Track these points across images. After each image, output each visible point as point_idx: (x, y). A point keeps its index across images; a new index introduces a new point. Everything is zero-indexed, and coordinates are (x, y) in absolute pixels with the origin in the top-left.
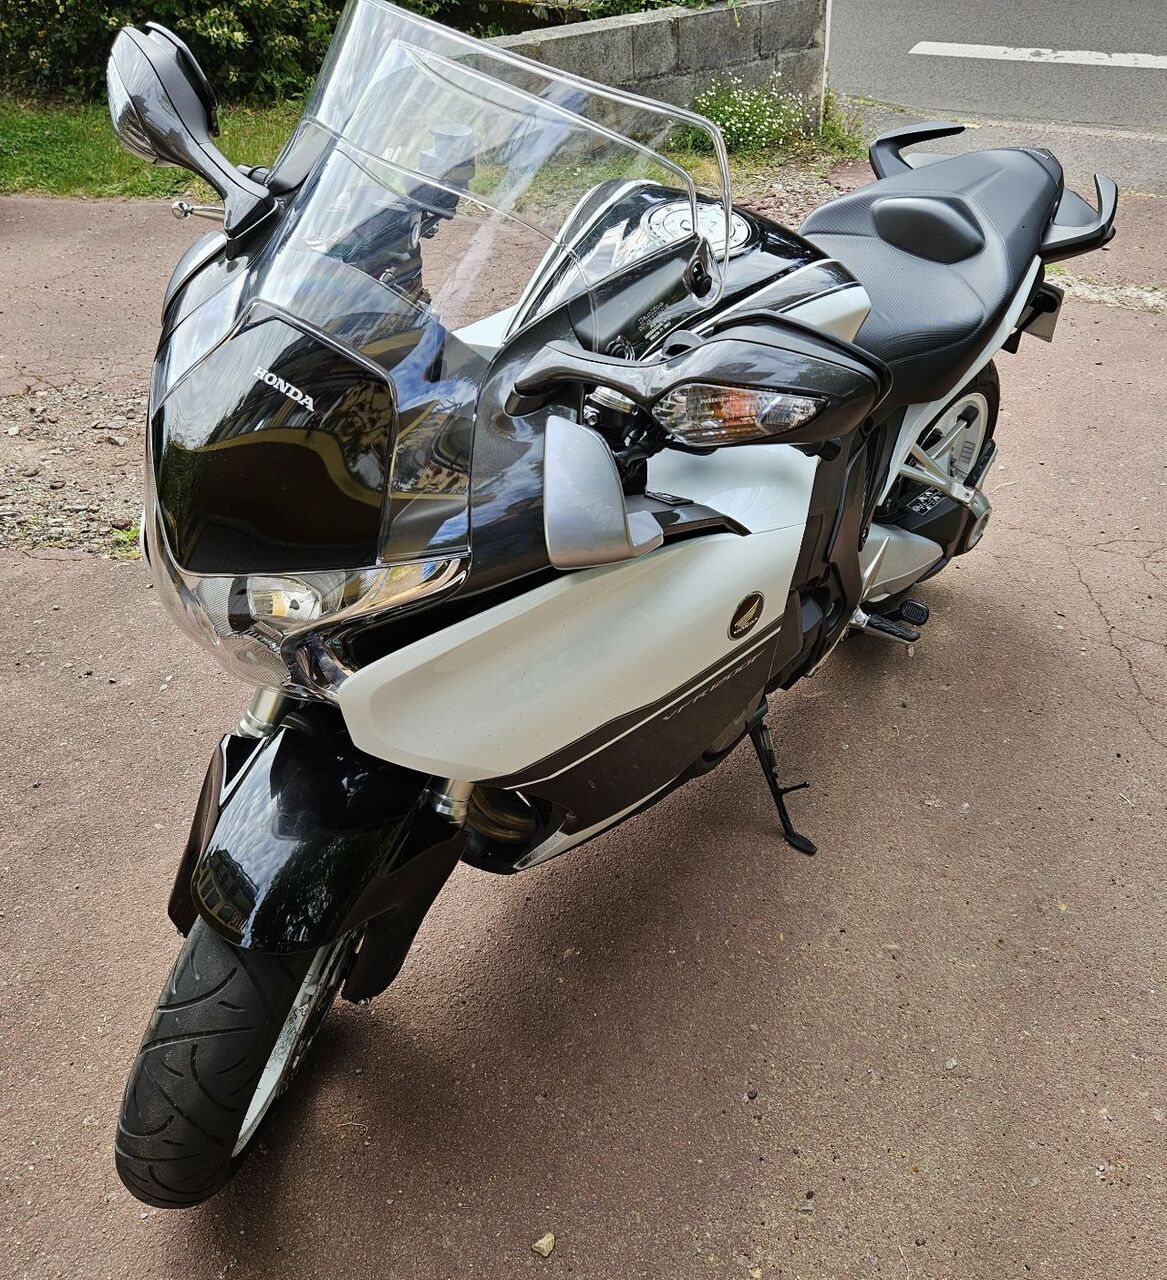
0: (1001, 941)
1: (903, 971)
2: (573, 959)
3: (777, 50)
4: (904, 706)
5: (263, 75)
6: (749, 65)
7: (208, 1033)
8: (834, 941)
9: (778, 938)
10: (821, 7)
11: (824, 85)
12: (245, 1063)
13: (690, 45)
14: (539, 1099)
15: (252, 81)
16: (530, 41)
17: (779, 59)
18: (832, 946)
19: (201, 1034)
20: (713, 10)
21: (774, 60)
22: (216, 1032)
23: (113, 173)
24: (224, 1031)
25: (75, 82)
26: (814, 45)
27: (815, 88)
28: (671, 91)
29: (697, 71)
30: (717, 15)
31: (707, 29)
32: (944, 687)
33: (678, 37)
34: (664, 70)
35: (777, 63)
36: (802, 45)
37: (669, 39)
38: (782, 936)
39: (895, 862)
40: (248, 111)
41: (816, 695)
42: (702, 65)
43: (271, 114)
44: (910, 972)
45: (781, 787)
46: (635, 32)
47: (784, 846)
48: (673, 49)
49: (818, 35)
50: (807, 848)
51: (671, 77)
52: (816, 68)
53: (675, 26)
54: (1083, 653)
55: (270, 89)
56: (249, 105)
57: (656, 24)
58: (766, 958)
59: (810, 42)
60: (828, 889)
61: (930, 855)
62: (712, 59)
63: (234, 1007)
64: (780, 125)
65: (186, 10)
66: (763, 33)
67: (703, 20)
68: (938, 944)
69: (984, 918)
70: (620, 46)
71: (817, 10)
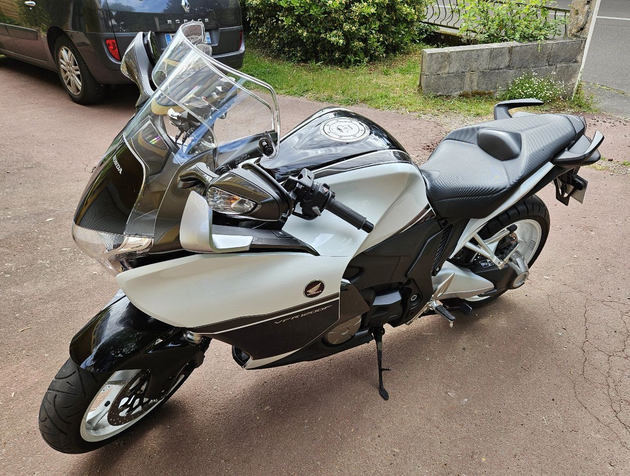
0: (446, 465)
1: (395, 463)
2: (268, 411)
3: (557, 63)
4: (464, 349)
5: (348, 56)
6: (543, 68)
7: (62, 392)
8: (373, 439)
9: (351, 430)
10: (582, 46)
11: (579, 78)
12: (73, 407)
13: (516, 58)
14: (222, 461)
15: (344, 58)
16: (446, 51)
17: (558, 66)
18: (371, 441)
19: (59, 391)
20: (530, 44)
21: (555, 67)
22: (64, 392)
23: (284, 86)
24: (66, 393)
25: (284, 53)
26: (576, 62)
27: (573, 80)
28: (504, 75)
29: (517, 68)
30: (531, 46)
31: (525, 52)
32: (487, 346)
33: (511, 54)
34: (502, 67)
35: (556, 68)
36: (570, 61)
37: (507, 54)
38: (353, 430)
39: (420, 414)
40: (339, 69)
41: (429, 334)
42: (520, 66)
43: (348, 71)
44: (397, 464)
45: (382, 367)
46: (492, 51)
47: (377, 393)
48: (508, 59)
49: (579, 58)
50: (385, 396)
51: (505, 70)
52: (575, 72)
53: (511, 50)
54: (565, 349)
55: (350, 61)
56: (341, 67)
57: (502, 48)
58: (341, 436)
59: (574, 60)
60: (384, 416)
61: (436, 416)
62: (525, 64)
63: (72, 385)
64: (550, 94)
65: (325, 30)
66: (552, 55)
67: (524, 48)
68: (417, 456)
69: (444, 452)
70: (485, 56)
71: (580, 47)
